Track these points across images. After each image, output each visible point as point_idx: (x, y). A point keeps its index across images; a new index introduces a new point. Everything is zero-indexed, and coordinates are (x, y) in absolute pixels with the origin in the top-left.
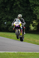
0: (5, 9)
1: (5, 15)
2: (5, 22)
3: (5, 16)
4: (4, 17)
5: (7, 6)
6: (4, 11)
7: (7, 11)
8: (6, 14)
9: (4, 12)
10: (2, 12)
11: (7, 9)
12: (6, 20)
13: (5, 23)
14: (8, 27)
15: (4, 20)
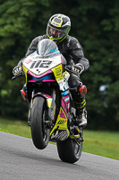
0: (105, 22)
1: (103, 50)
2: (101, 83)
3: (103, 56)
4: (99, 61)
5: (112, 12)
6: (99, 33)
7: (112, 31)
8: (109, 48)
9: (99, 37)
10: (91, 37)
11: (113, 23)
12: (104, 75)
13: (102, 88)
14: (116, 106)
15: (99, 73)
